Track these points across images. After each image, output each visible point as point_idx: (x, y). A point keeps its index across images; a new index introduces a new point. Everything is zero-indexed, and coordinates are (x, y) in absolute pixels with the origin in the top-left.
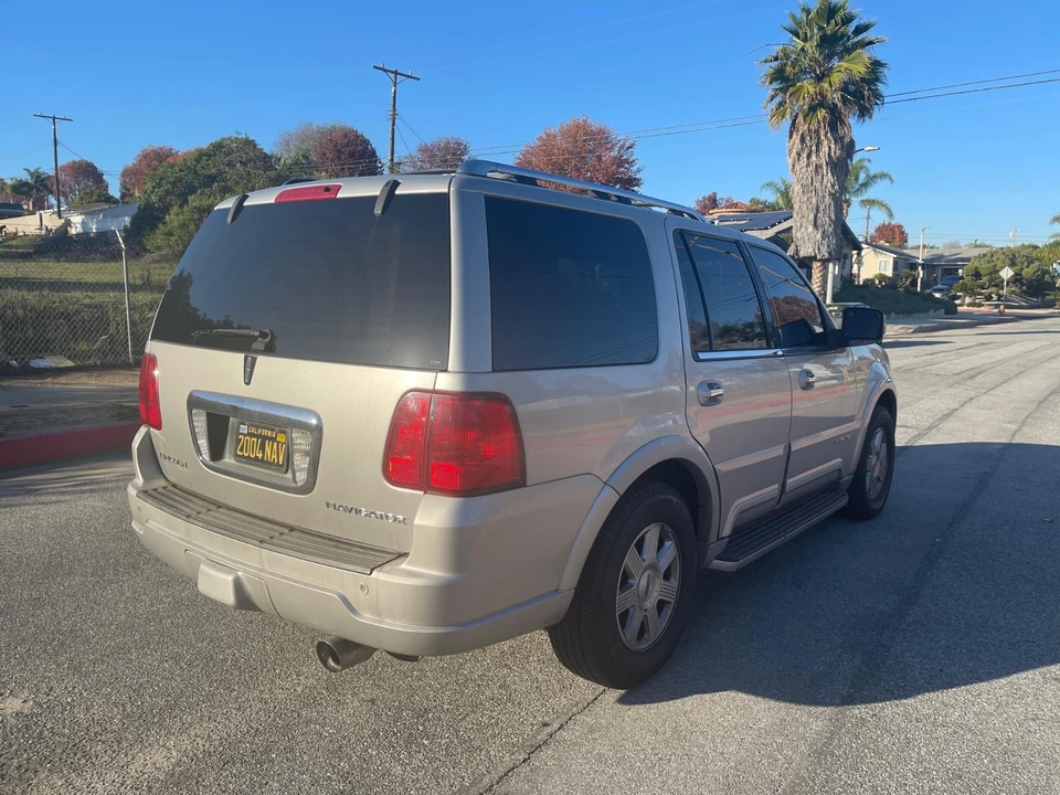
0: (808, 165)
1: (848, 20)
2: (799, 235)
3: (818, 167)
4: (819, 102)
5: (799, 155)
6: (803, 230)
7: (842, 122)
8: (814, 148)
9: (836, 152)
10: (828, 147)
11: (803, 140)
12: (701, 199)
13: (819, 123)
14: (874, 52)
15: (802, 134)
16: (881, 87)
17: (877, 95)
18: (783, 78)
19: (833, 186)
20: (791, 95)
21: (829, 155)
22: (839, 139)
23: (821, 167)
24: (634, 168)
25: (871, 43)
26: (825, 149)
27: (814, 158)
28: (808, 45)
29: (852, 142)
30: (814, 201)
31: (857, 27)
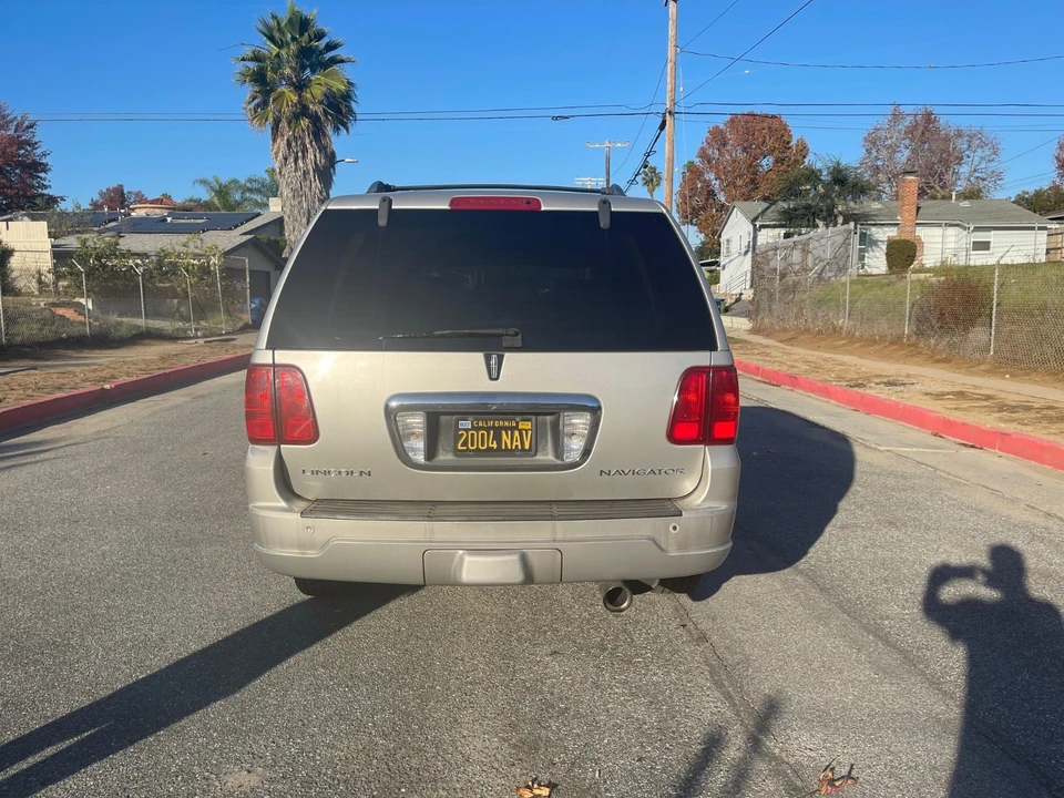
0: (296, 170)
1: (320, 35)
2: (292, 238)
3: (305, 173)
4: (302, 111)
5: (286, 159)
6: (296, 233)
7: (324, 133)
8: (300, 154)
9: (321, 161)
10: (313, 155)
11: (289, 144)
12: (104, 190)
13: (303, 131)
14: (345, 71)
15: (288, 140)
16: (353, 105)
17: (351, 111)
18: (262, 80)
19: (321, 193)
20: (274, 100)
21: (315, 162)
22: (323, 148)
23: (309, 173)
24: (38, 151)
25: (342, 61)
26: (311, 156)
27: (300, 163)
28: (283, 52)
29: (333, 154)
30: (305, 205)
31: (327, 44)
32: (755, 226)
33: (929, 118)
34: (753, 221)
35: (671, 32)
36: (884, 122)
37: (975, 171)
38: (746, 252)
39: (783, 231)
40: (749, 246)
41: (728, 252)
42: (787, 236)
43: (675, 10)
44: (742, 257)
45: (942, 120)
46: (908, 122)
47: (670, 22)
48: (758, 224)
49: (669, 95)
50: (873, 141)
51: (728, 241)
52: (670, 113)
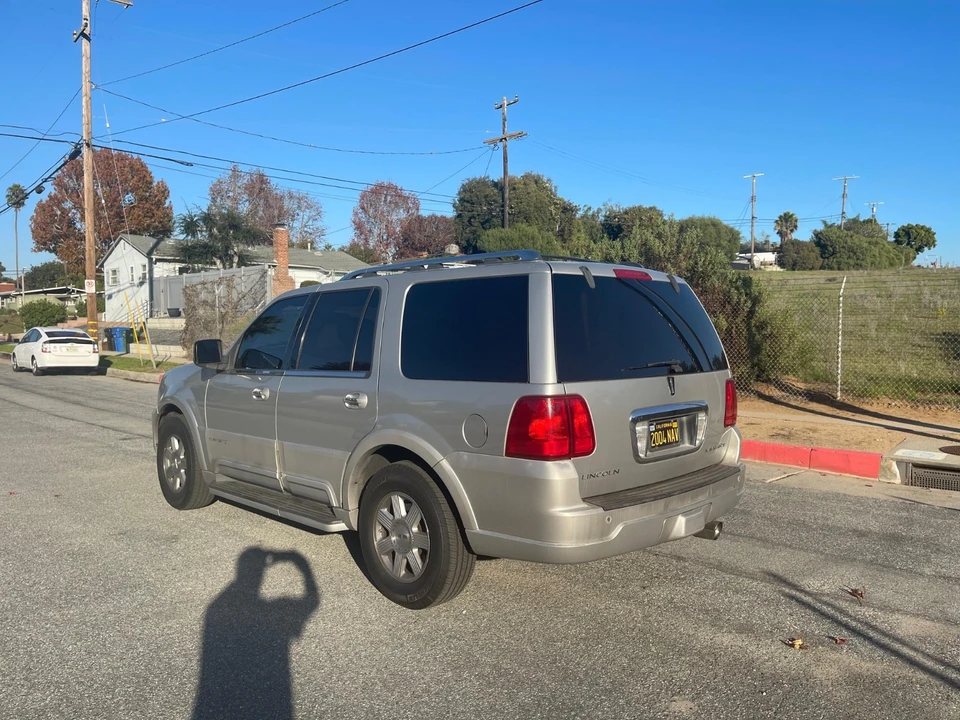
32: (150, 260)
33: (262, 179)
34: (149, 255)
35: (85, 67)
36: (226, 176)
37: (306, 226)
38: (141, 284)
39: (178, 266)
40: (144, 277)
41: (115, 280)
42: (181, 271)
43: (88, 48)
44: (135, 288)
45: (273, 182)
46: (245, 180)
47: (84, 59)
48: (154, 257)
49: (84, 128)
50: (217, 192)
51: (114, 272)
52: (88, 145)
